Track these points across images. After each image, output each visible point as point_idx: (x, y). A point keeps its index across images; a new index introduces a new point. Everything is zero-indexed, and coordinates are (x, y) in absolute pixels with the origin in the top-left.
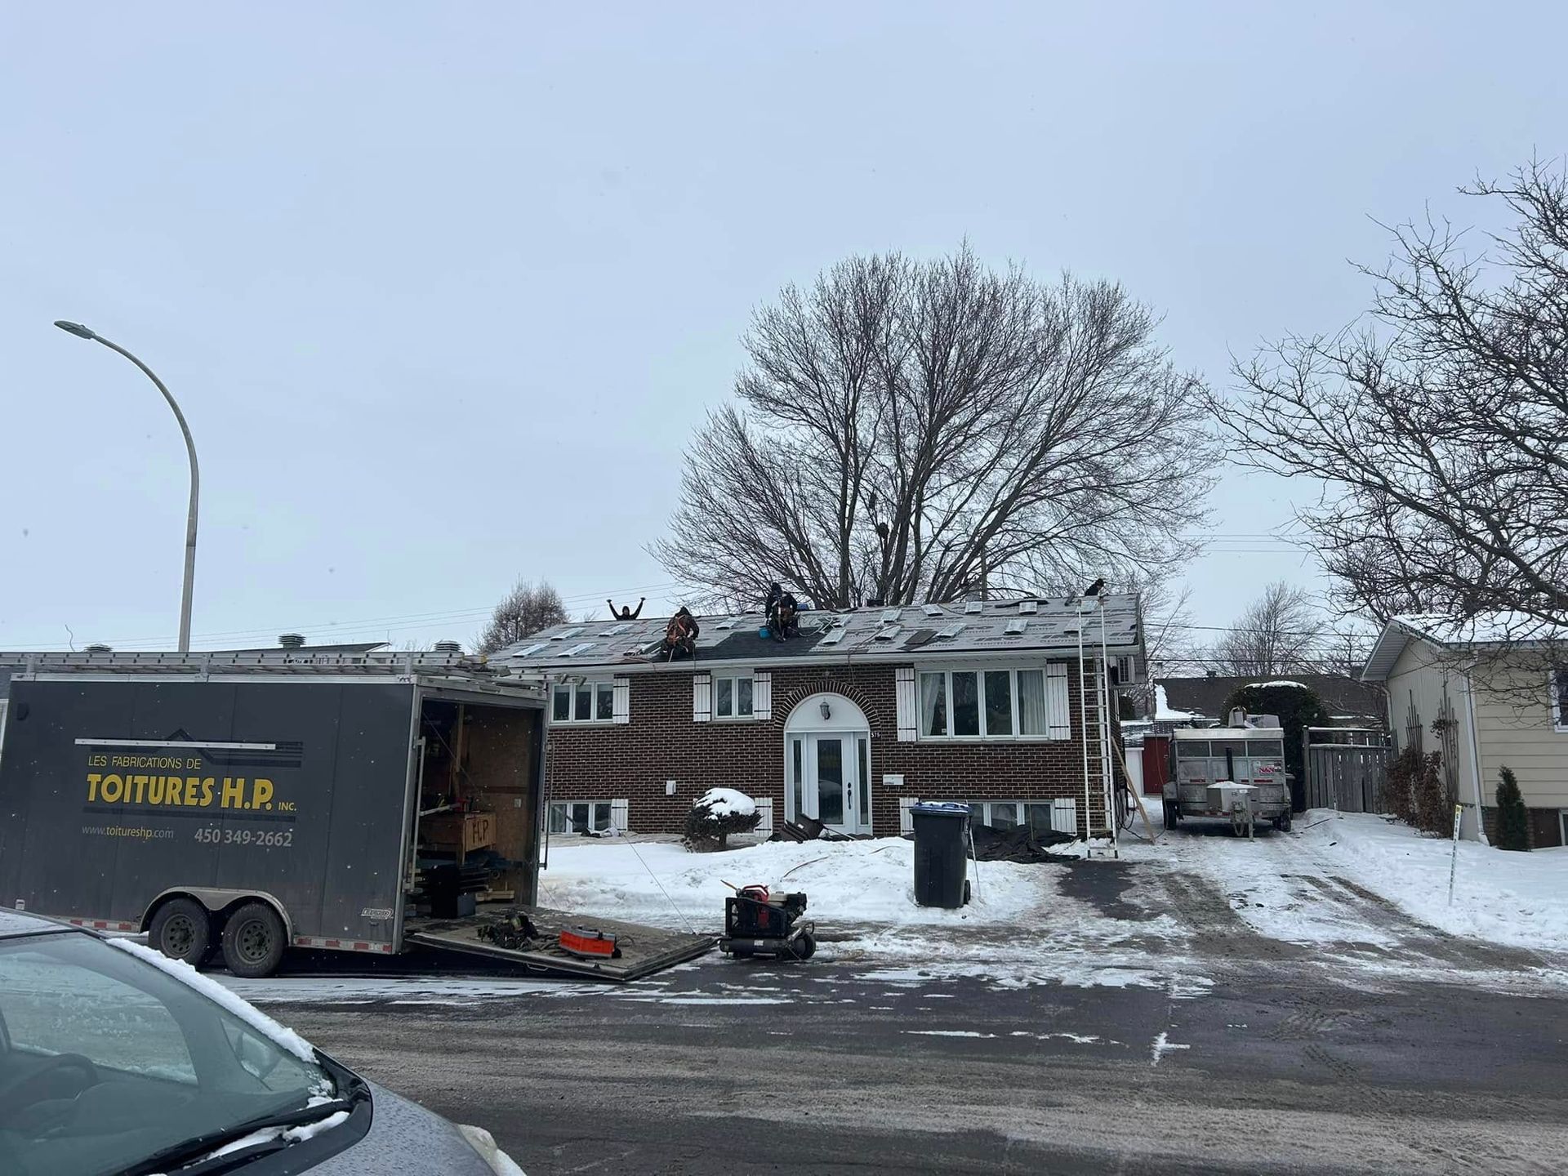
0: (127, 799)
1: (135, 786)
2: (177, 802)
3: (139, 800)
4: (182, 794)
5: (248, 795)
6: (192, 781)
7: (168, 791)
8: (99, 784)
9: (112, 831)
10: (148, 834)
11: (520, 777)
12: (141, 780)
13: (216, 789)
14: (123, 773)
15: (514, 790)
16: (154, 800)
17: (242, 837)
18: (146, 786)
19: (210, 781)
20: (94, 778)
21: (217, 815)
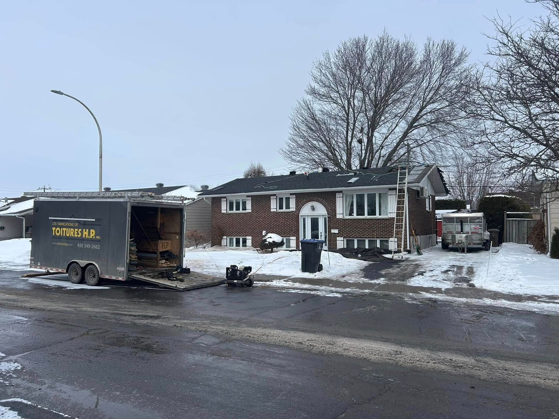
0: (61, 235)
1: (63, 231)
2: (73, 236)
3: (64, 235)
4: (74, 233)
5: (89, 235)
6: (76, 230)
7: (71, 233)
8: (55, 230)
9: (59, 244)
10: (67, 245)
11: (178, 230)
12: (65, 229)
13: (82, 232)
14: (61, 227)
15: (176, 233)
16: (68, 235)
17: (88, 246)
18: (66, 231)
19: (80, 230)
20: (54, 229)
21: (82, 240)
